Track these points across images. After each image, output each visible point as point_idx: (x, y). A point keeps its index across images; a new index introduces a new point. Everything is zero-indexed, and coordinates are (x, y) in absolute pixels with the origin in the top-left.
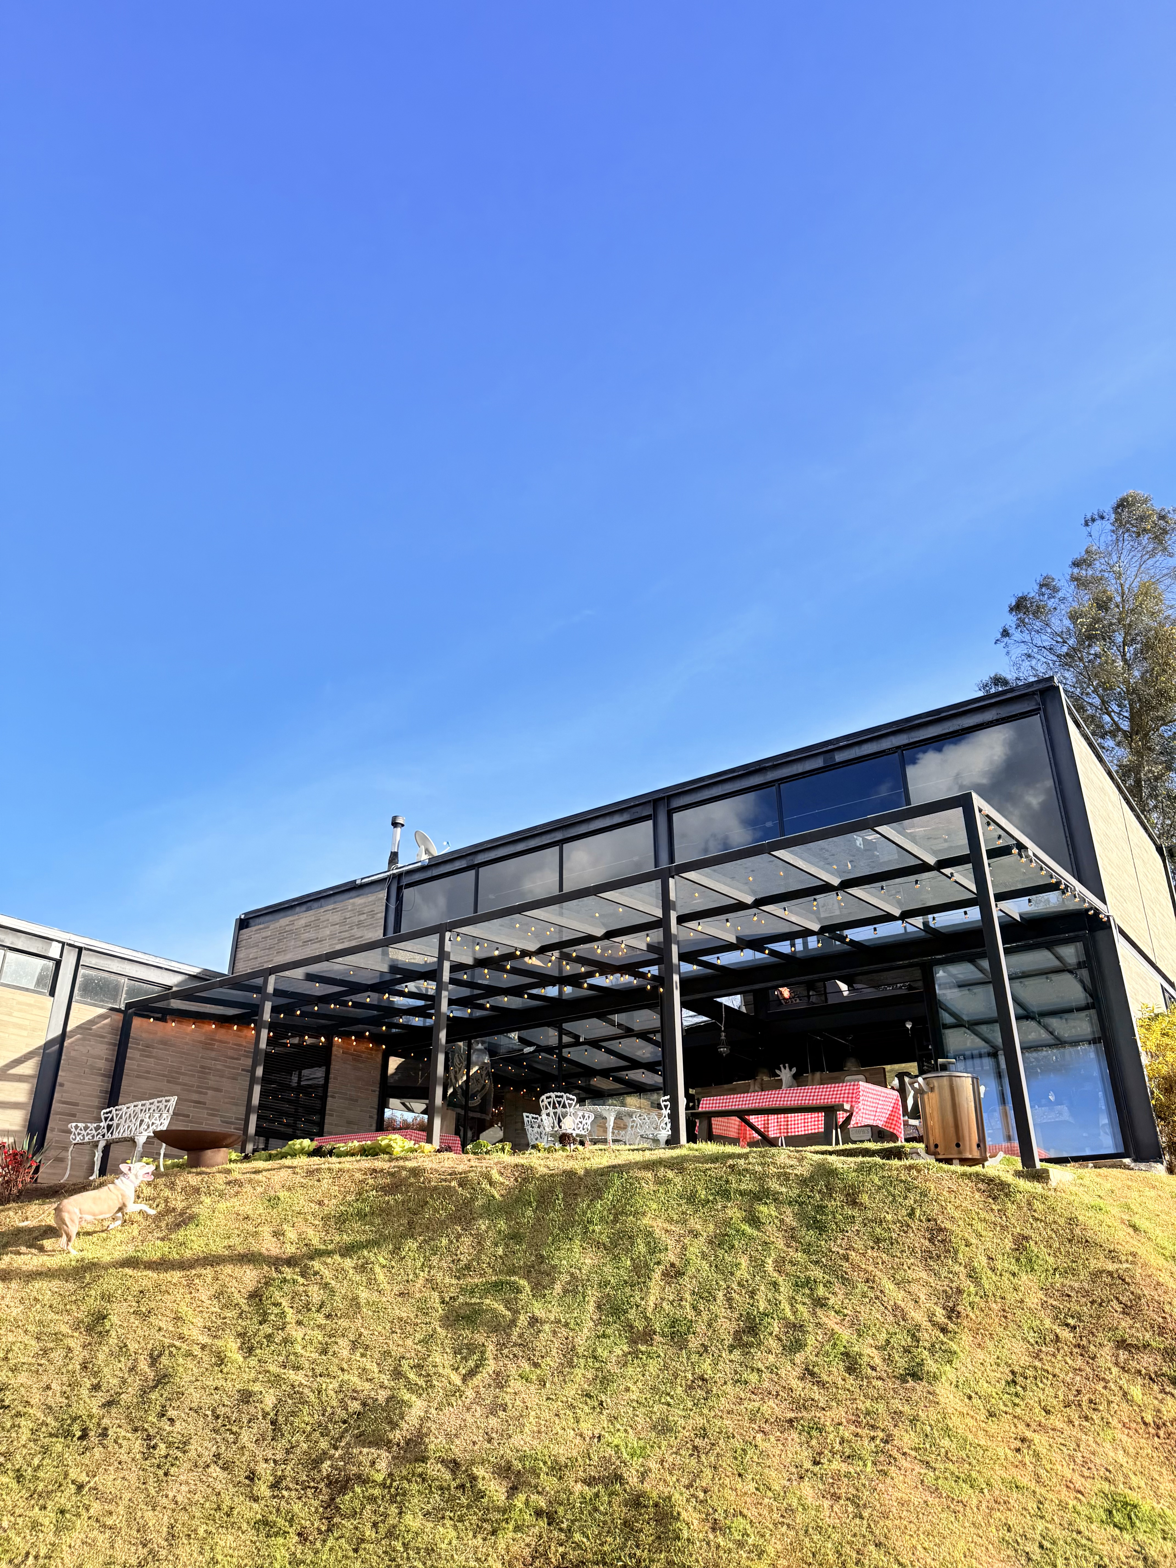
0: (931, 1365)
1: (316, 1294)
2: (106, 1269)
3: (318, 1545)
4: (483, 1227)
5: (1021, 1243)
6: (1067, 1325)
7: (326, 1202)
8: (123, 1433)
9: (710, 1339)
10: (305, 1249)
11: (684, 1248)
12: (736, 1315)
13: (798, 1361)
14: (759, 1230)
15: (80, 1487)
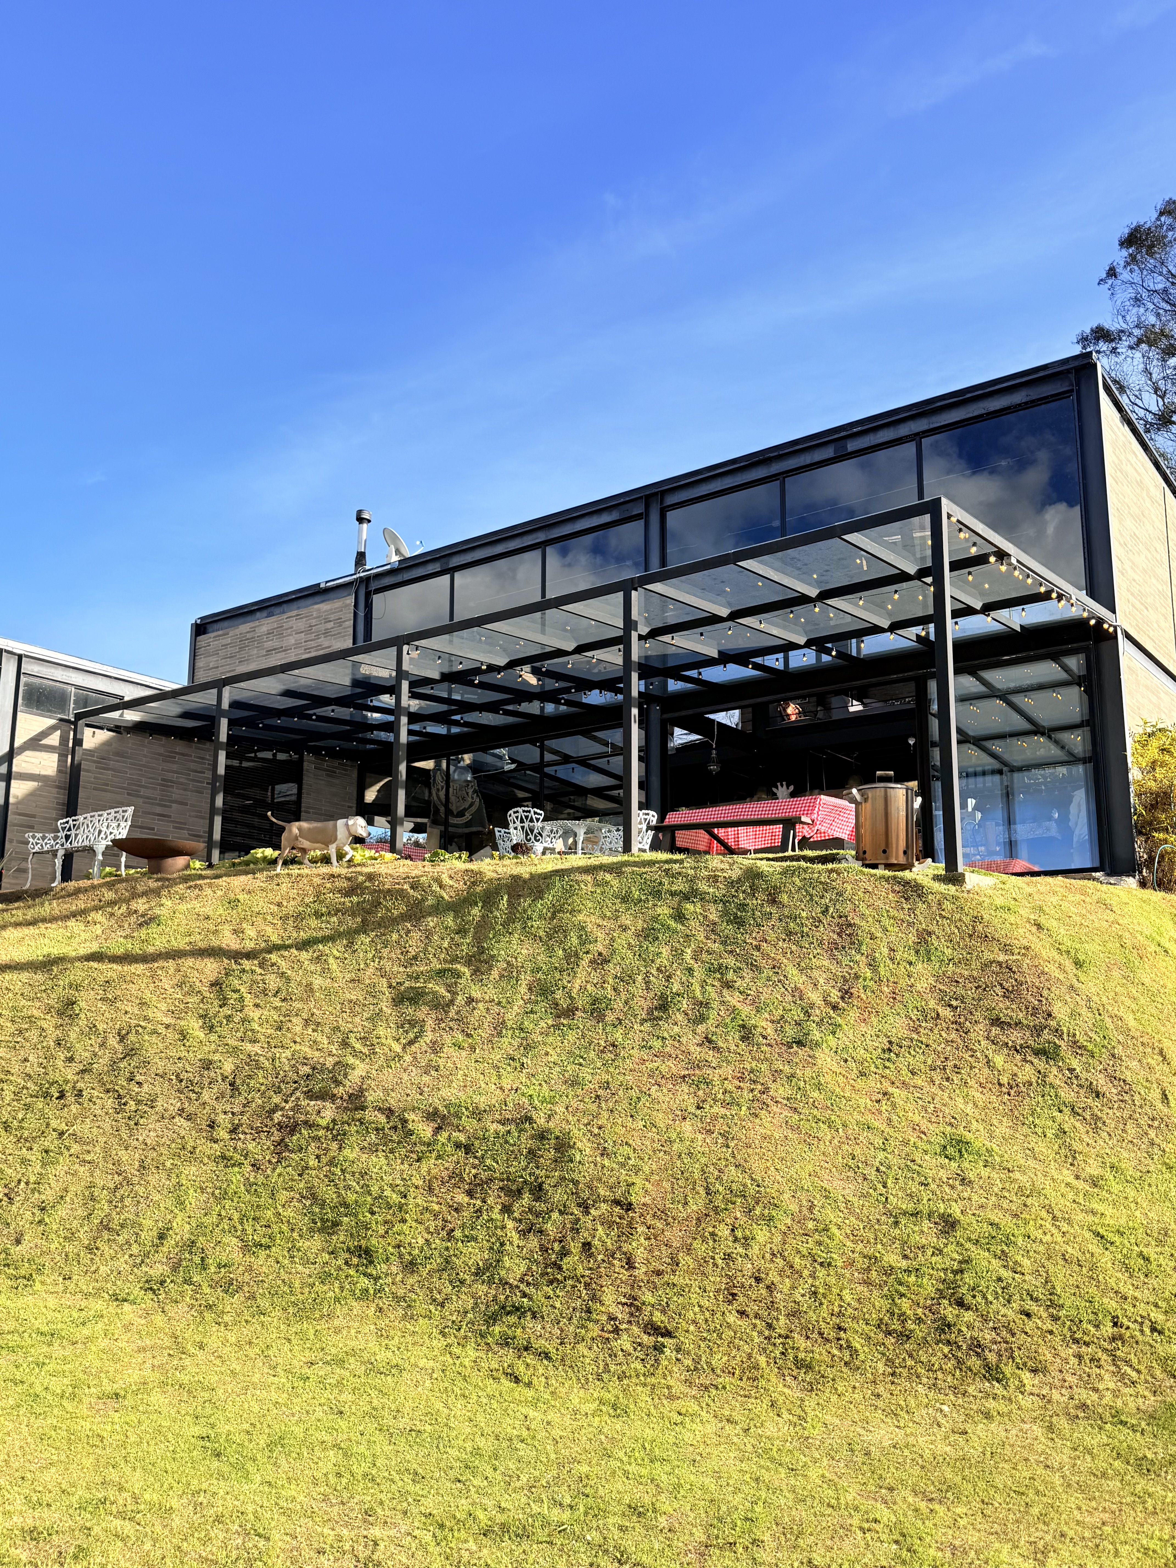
0: (816, 1035)
1: (273, 981)
2: (72, 963)
3: (269, 1172)
4: (431, 924)
5: (924, 936)
6: (950, 1006)
7: (285, 904)
8: (96, 1094)
9: (625, 1014)
10: (263, 945)
11: (613, 940)
12: (652, 994)
13: (699, 1031)
14: (683, 925)
15: (62, 1134)
